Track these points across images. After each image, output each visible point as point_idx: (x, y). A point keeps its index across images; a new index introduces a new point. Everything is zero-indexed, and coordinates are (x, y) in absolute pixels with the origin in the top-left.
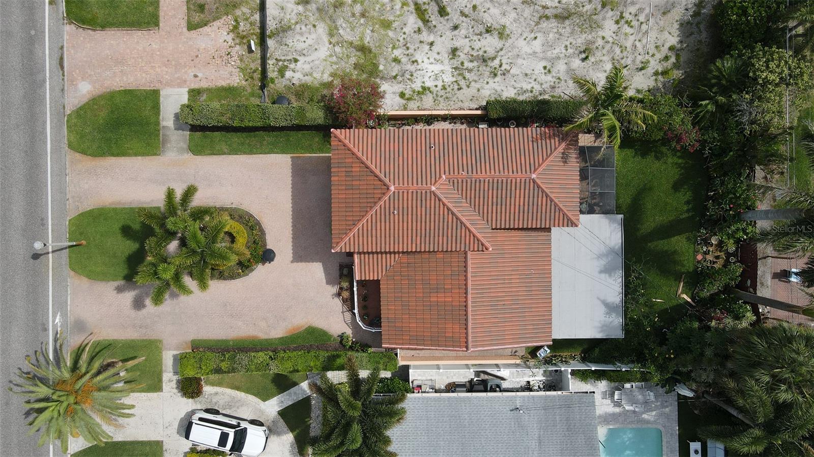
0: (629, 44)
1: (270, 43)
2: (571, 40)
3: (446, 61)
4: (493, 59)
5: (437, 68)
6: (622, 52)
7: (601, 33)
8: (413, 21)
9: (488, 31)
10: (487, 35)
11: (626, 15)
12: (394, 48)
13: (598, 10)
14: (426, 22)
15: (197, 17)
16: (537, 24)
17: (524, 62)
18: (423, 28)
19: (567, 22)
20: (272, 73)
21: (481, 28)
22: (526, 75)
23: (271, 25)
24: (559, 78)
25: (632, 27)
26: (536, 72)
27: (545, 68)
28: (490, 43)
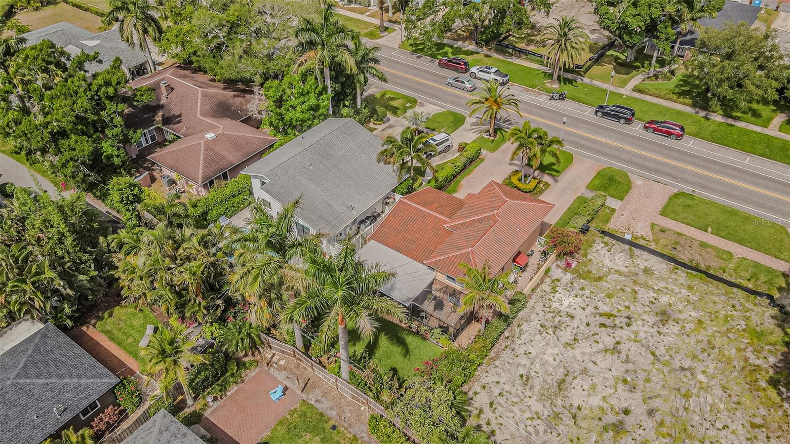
0: (515, 409)
1: (627, 247)
2: (541, 379)
3: (567, 310)
4: (554, 333)
5: (566, 303)
6: (512, 402)
7: (534, 397)
8: (605, 309)
9: (575, 339)
10: (573, 337)
11: (539, 421)
12: (592, 292)
13: (553, 408)
14: (601, 315)
15: (657, 229)
16: (565, 368)
17: (541, 345)
18: (596, 311)
19: (555, 384)
20: (606, 239)
21: (579, 337)
22: (531, 341)
23: (637, 252)
24: (517, 356)
25: (527, 419)
26: (530, 347)
27: (530, 353)
28: (566, 335)
